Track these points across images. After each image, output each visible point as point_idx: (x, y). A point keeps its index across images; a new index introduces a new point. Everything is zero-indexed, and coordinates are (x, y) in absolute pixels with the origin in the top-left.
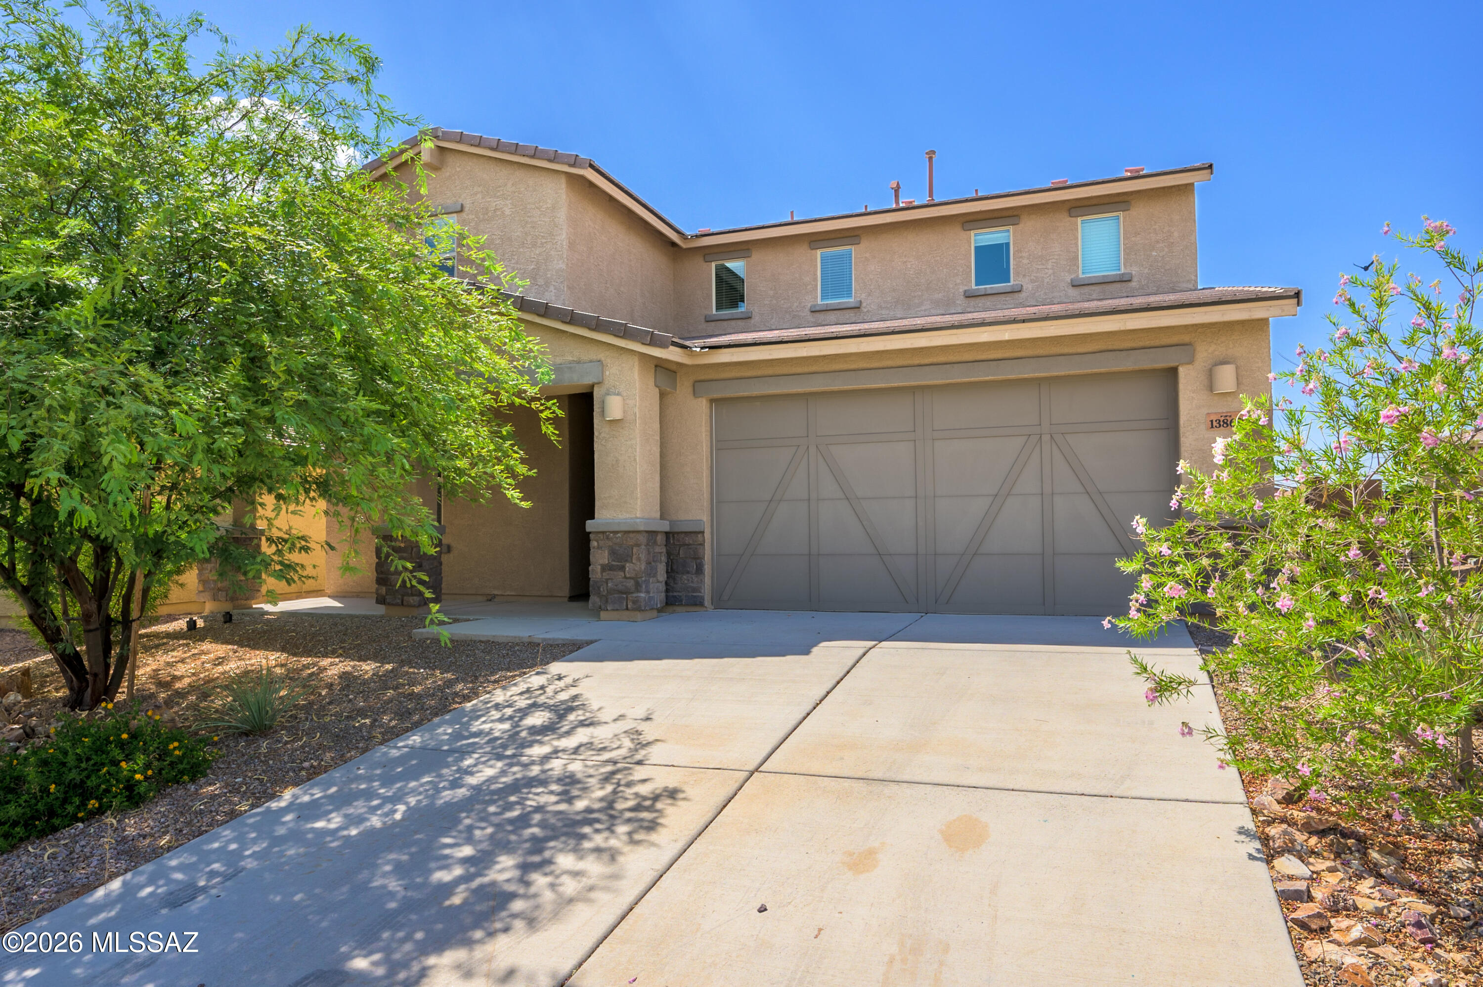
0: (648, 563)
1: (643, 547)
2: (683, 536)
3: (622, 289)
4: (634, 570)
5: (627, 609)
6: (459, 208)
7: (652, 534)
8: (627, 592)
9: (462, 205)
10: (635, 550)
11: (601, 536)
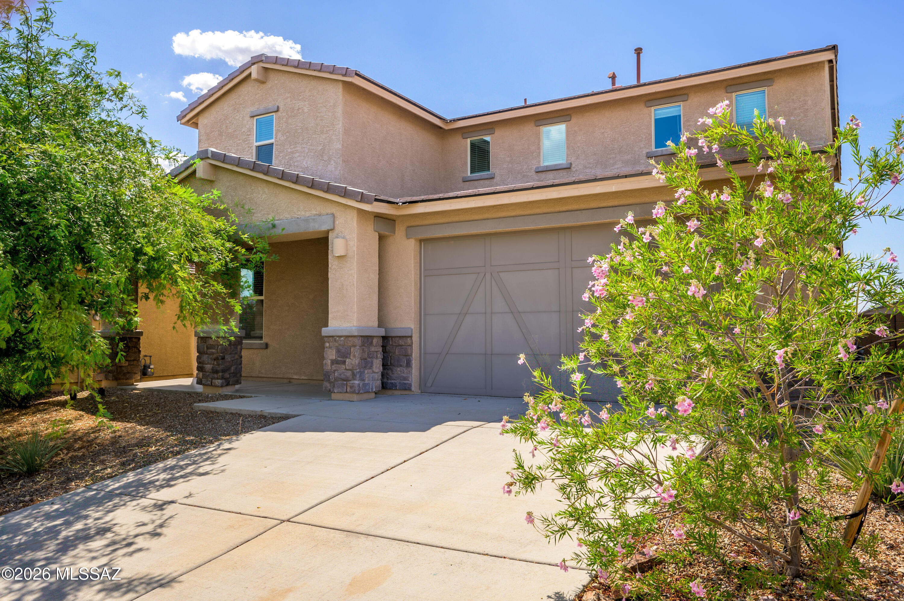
0: (363, 359)
1: (358, 347)
2: (398, 339)
4: (352, 364)
5: (347, 392)
6: (276, 109)
7: (367, 339)
8: (347, 380)
9: (278, 107)
10: (352, 349)
11: (331, 339)
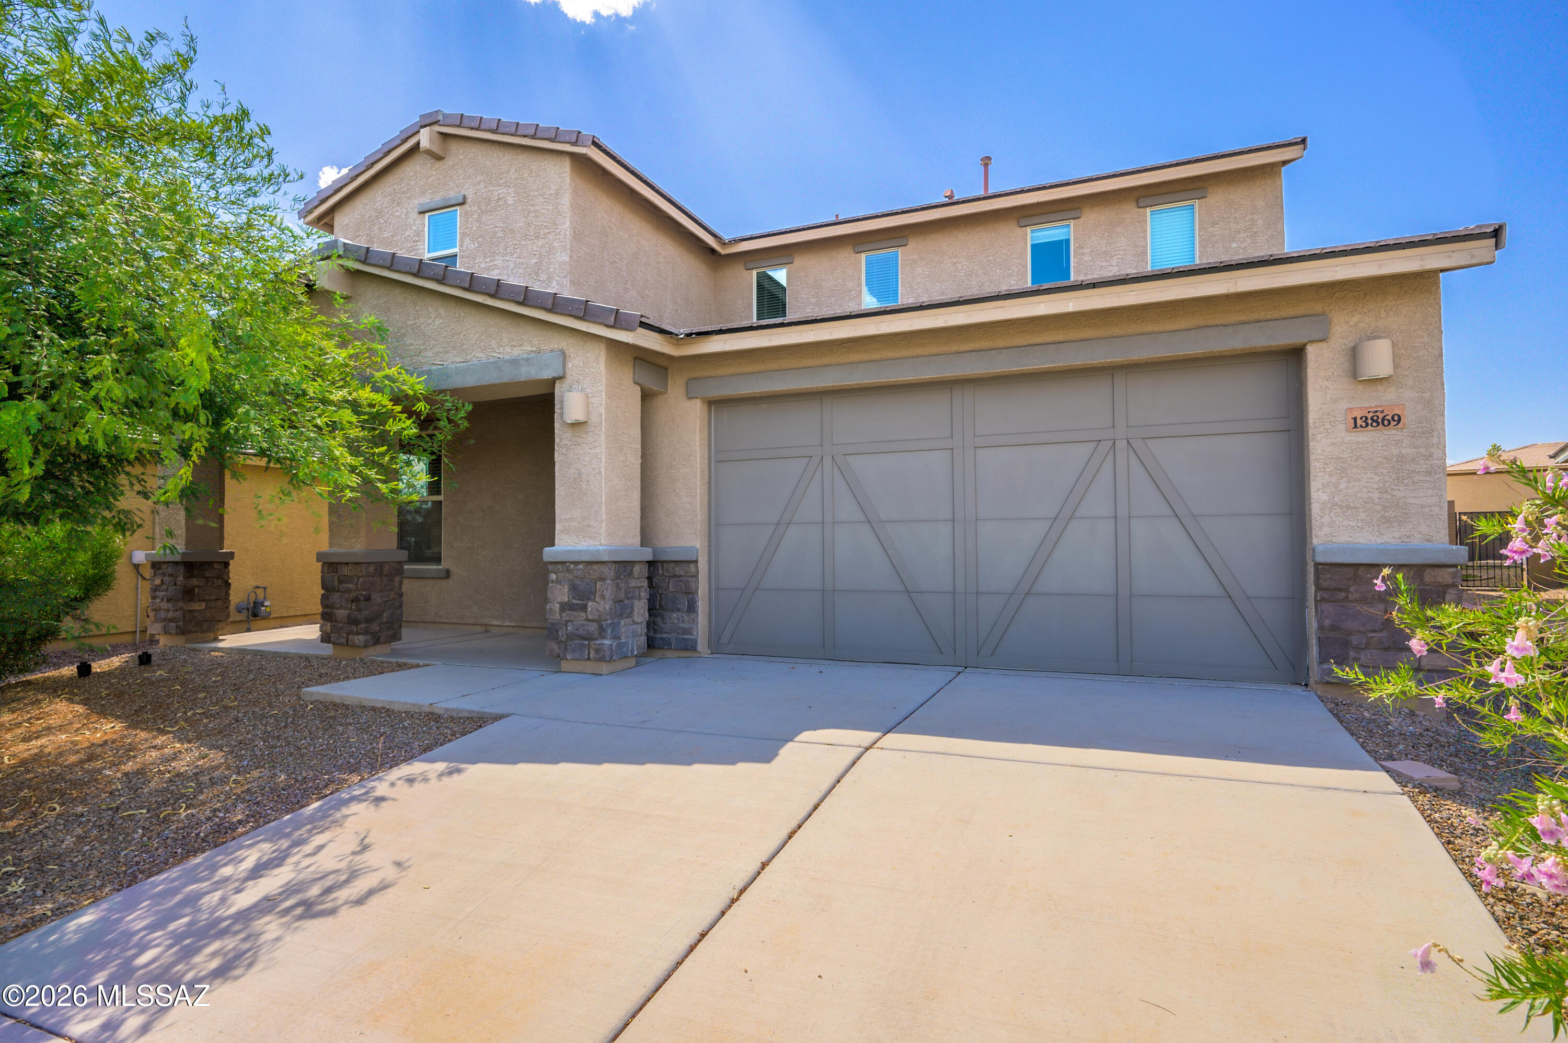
0: (618, 601)
1: (609, 582)
2: (673, 565)
3: (647, 292)
4: (598, 610)
5: (589, 659)
6: (461, 200)
7: (623, 567)
8: (589, 638)
9: (464, 197)
10: (599, 585)
11: (560, 566)
